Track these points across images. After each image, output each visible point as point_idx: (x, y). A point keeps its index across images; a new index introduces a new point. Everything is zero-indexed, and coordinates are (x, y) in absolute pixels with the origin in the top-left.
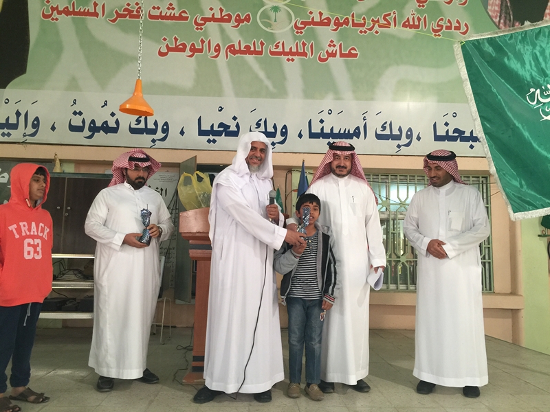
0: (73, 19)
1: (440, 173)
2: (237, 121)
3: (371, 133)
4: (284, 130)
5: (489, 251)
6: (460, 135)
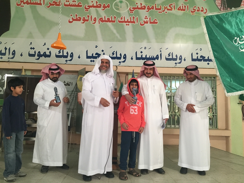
0: (30, 6)
1: (192, 76)
2: (104, 52)
3: (163, 58)
4: (125, 56)
5: (216, 110)
6: (203, 59)
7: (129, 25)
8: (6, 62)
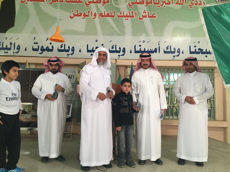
0: (34, 3)
3: (162, 51)
4: (124, 50)
5: (214, 102)
6: (201, 51)
7: (128, 19)
8: (11, 56)
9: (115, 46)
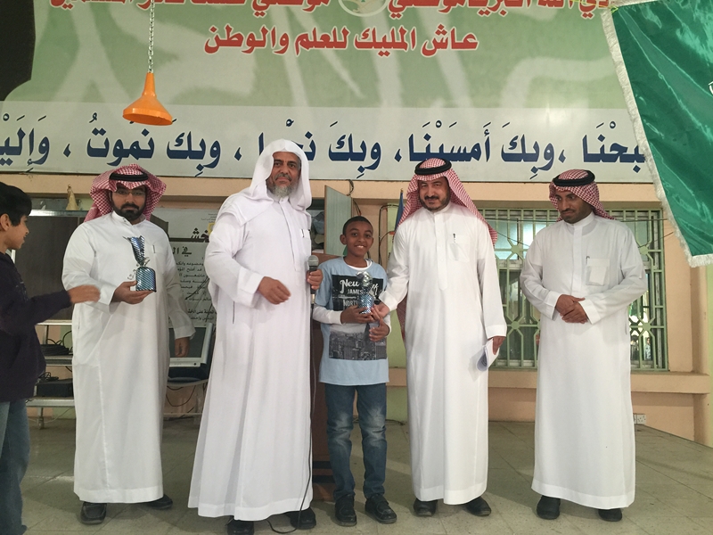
0: (92, 5)
2: (312, 138)
3: (496, 153)
4: (375, 151)
5: (662, 313)
6: (620, 153)
7: (387, 54)
8: (22, 173)
9: (347, 138)
